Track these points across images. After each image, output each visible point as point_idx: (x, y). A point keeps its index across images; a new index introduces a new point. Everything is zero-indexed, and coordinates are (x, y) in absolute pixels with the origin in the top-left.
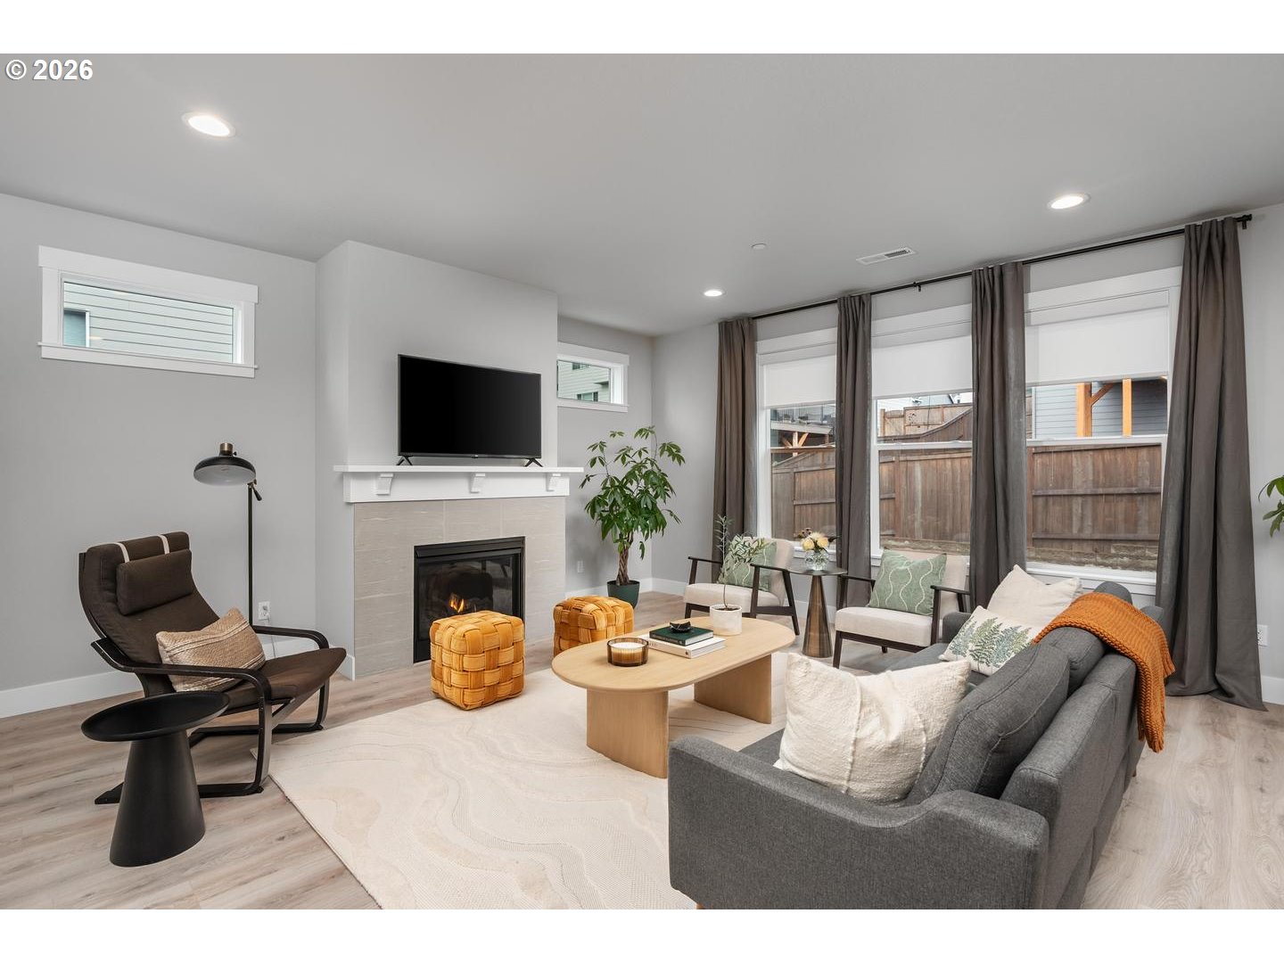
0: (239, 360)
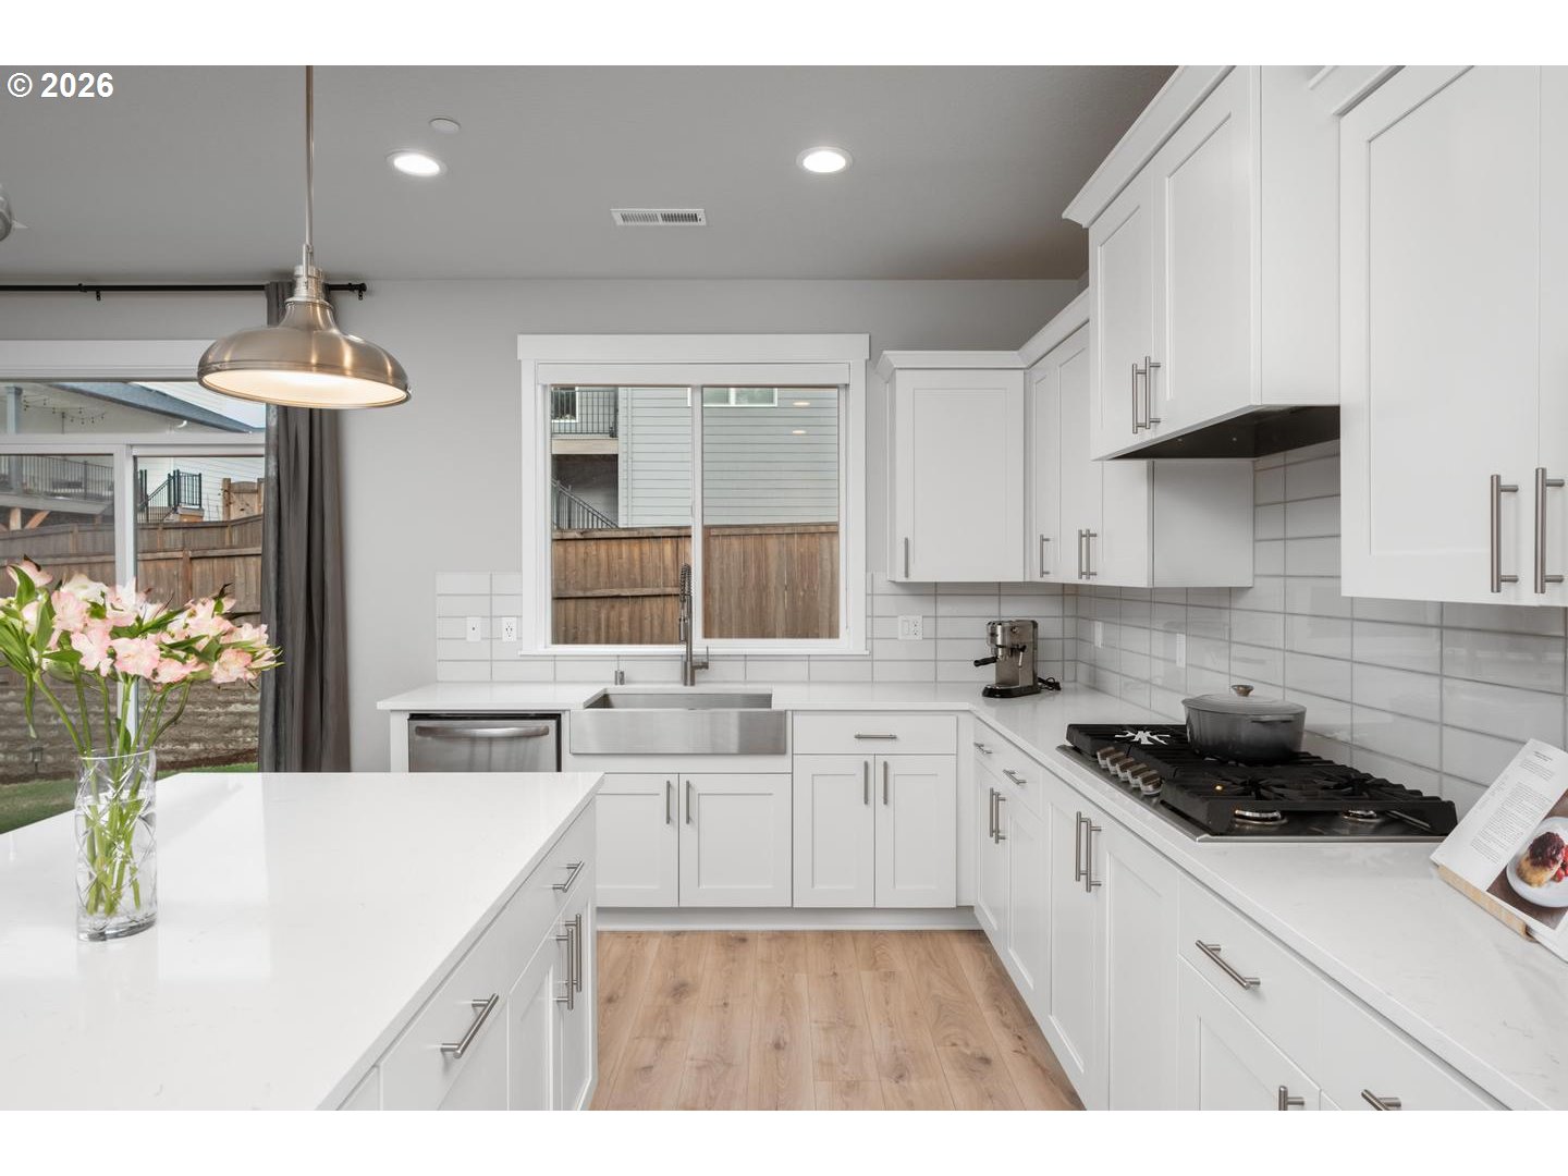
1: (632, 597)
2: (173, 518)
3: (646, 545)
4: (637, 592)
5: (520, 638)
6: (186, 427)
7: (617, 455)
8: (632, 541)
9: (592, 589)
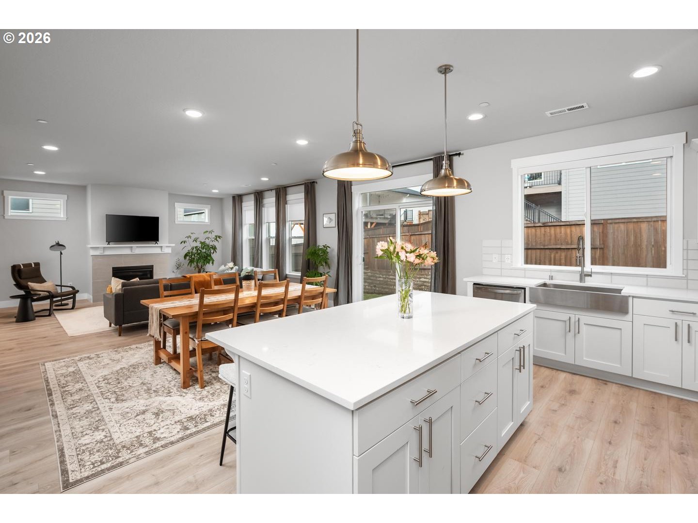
0: (62, 216)
1: (566, 249)
2: (405, 223)
3: (573, 228)
4: (568, 247)
5: (512, 262)
6: (409, 196)
7: (561, 192)
8: (566, 226)
9: (547, 246)
